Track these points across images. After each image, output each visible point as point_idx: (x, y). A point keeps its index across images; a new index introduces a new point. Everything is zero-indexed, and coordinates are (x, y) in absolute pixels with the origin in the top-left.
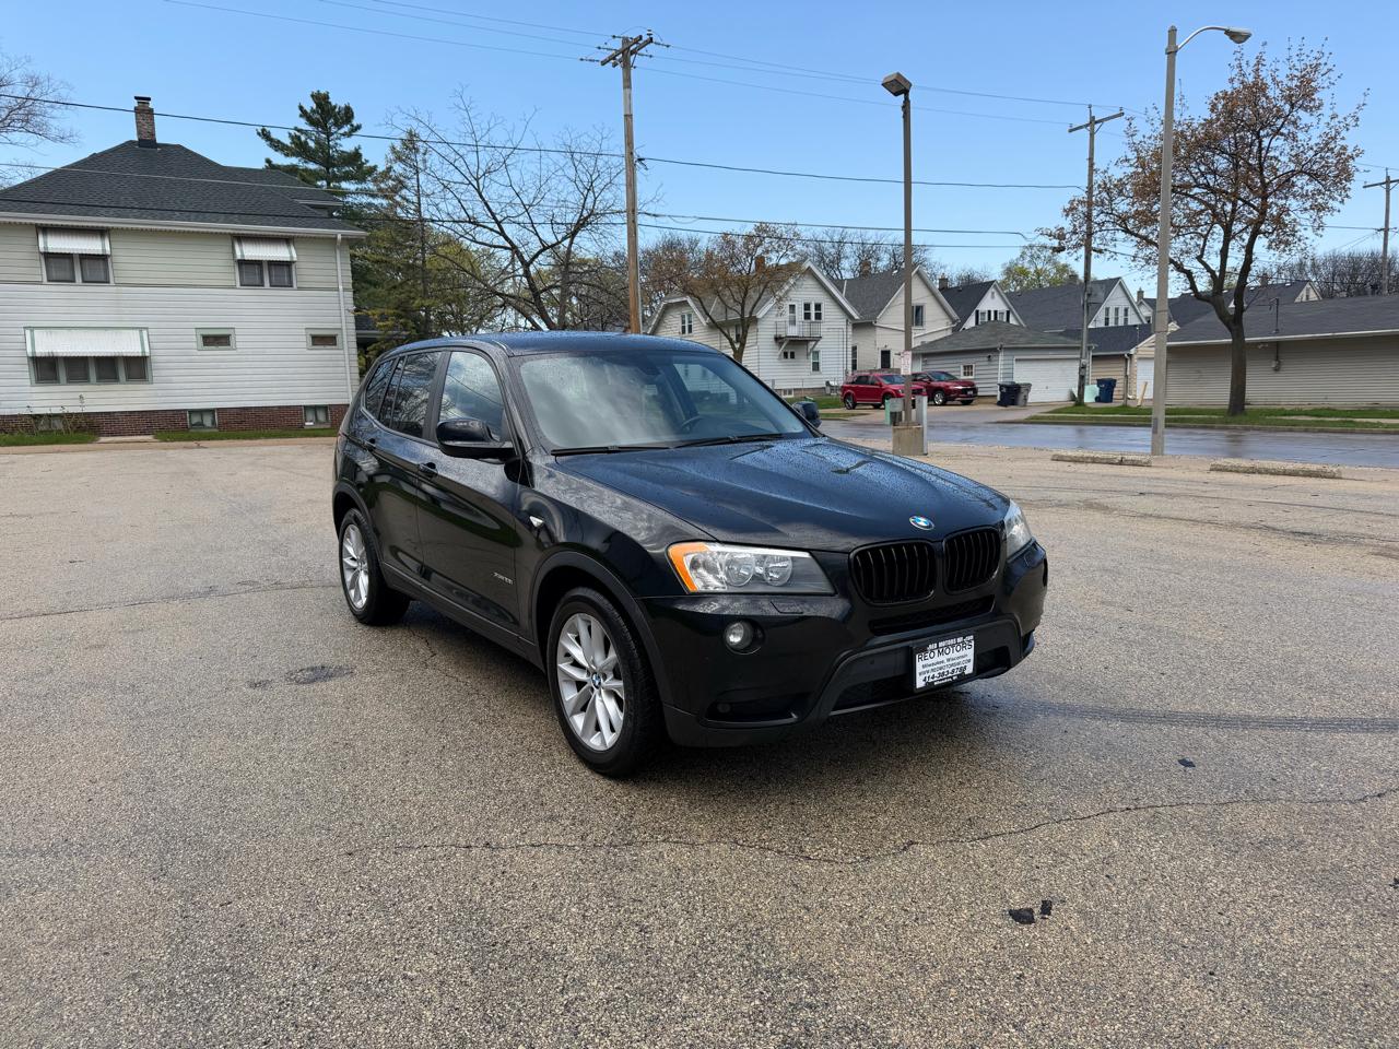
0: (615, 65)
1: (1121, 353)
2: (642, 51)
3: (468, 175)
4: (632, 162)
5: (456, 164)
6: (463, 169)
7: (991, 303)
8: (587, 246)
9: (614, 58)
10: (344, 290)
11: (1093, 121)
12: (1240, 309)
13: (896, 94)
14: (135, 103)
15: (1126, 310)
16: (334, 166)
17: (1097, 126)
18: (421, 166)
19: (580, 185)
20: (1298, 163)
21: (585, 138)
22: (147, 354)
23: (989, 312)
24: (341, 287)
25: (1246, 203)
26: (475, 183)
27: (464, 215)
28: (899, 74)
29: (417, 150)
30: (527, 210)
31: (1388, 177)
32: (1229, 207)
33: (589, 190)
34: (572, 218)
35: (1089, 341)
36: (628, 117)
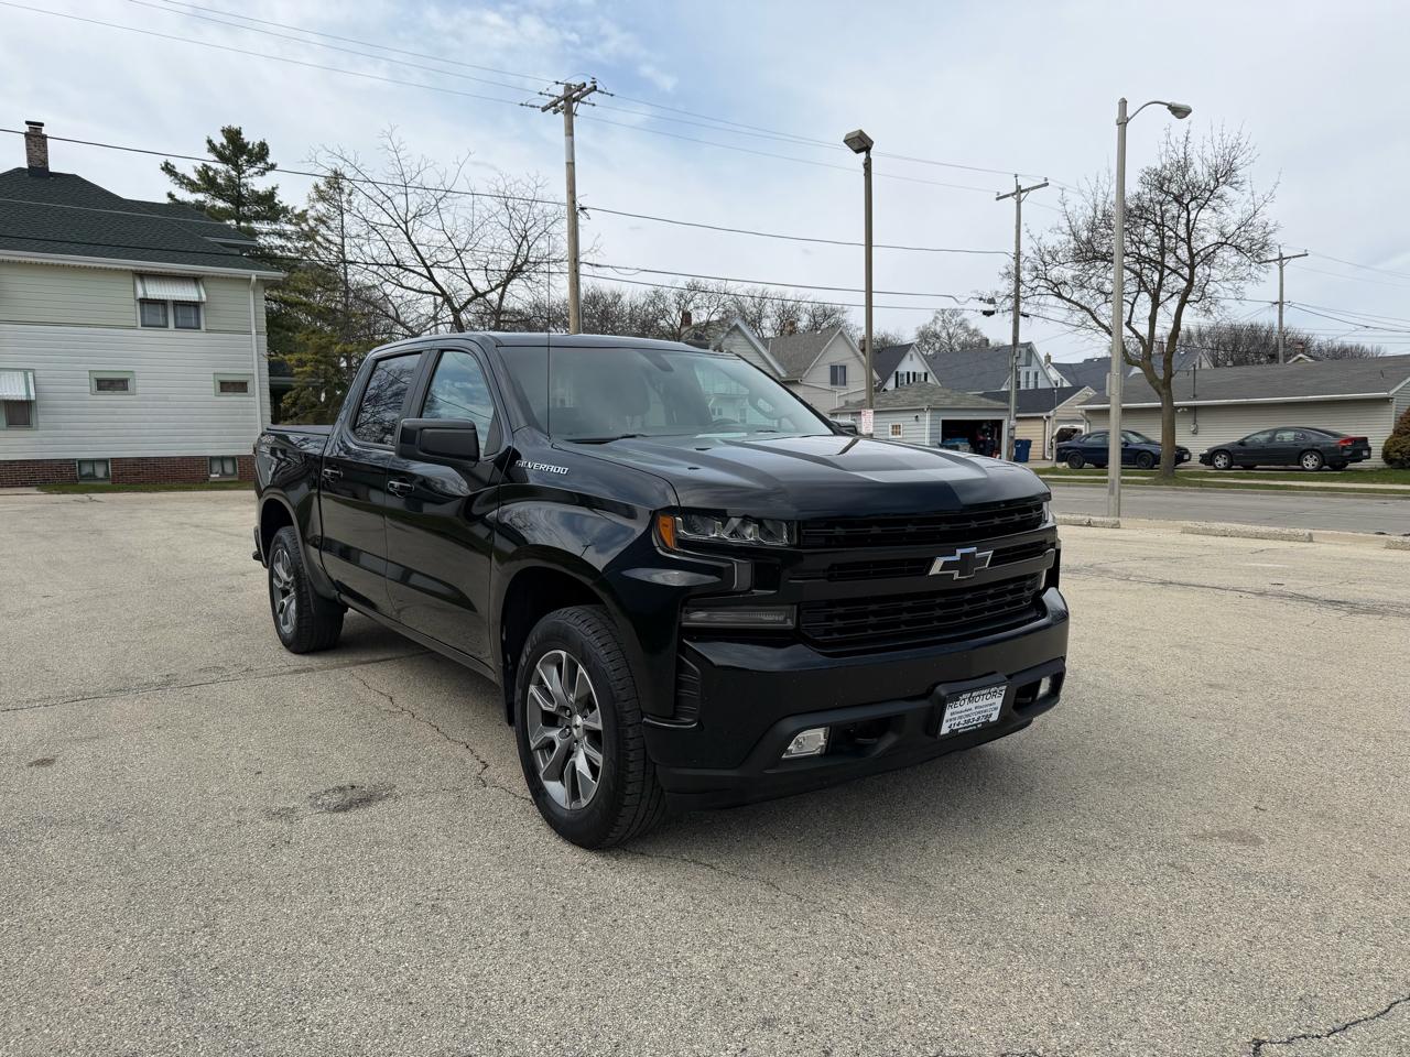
0: (555, 112)
1: (1040, 415)
2: (585, 99)
3: (396, 217)
4: (574, 211)
5: (385, 206)
6: (391, 211)
7: (911, 365)
8: (519, 296)
9: (555, 105)
10: (257, 333)
11: (1019, 190)
12: (1169, 375)
13: (857, 151)
14: (26, 129)
15: (1036, 374)
16: (244, 205)
17: (1023, 195)
18: (345, 206)
19: (514, 234)
20: (1223, 234)
21: (519, 185)
22: (33, 398)
23: (908, 373)
24: (254, 331)
25: (1174, 271)
26: (403, 226)
27: (391, 258)
28: (861, 132)
29: (342, 190)
30: (459, 255)
31: (1281, 254)
32: (1156, 277)
33: (523, 239)
34: (506, 265)
35: (1017, 403)
36: (571, 165)
